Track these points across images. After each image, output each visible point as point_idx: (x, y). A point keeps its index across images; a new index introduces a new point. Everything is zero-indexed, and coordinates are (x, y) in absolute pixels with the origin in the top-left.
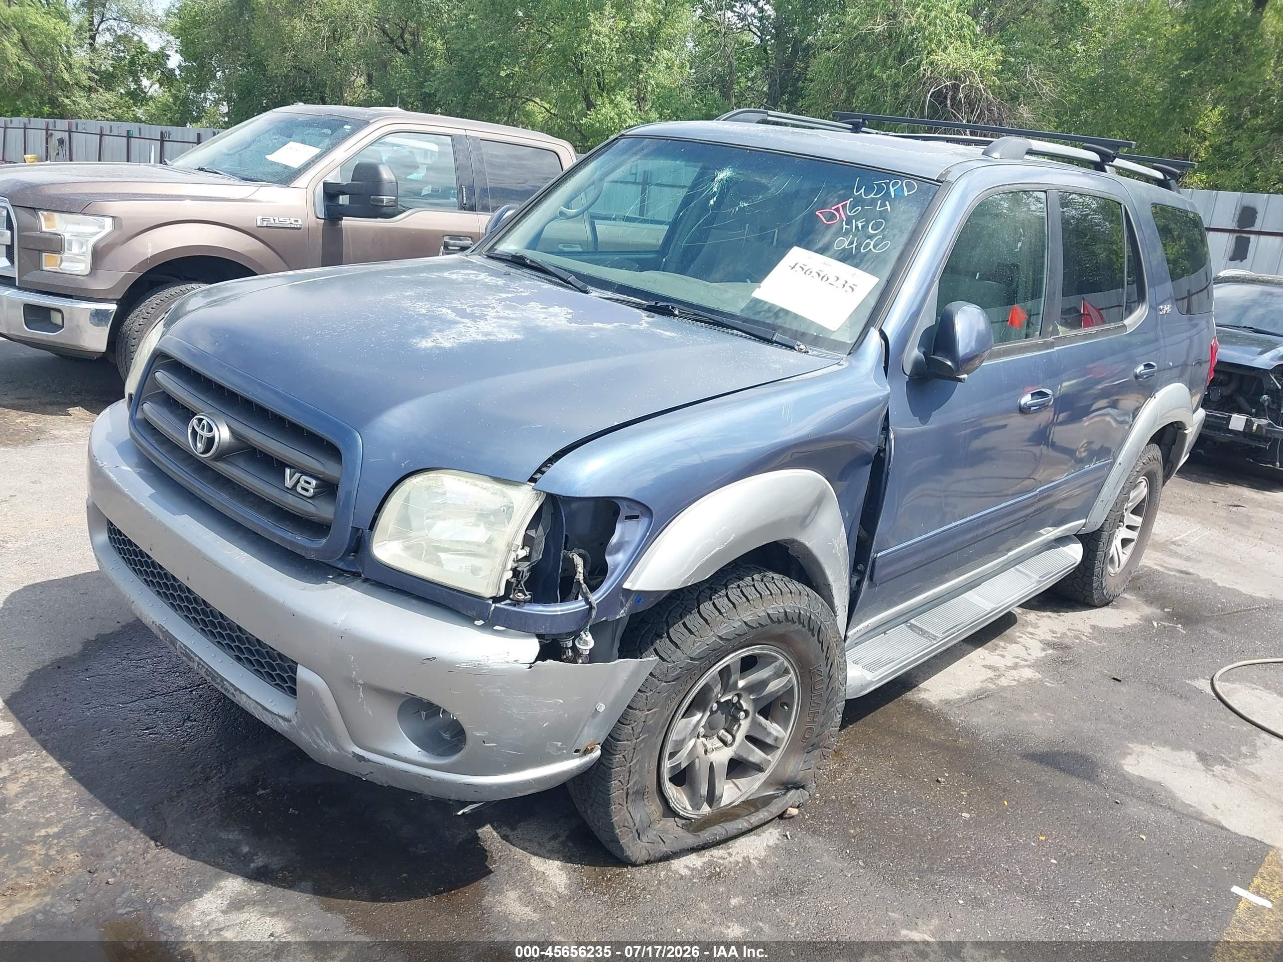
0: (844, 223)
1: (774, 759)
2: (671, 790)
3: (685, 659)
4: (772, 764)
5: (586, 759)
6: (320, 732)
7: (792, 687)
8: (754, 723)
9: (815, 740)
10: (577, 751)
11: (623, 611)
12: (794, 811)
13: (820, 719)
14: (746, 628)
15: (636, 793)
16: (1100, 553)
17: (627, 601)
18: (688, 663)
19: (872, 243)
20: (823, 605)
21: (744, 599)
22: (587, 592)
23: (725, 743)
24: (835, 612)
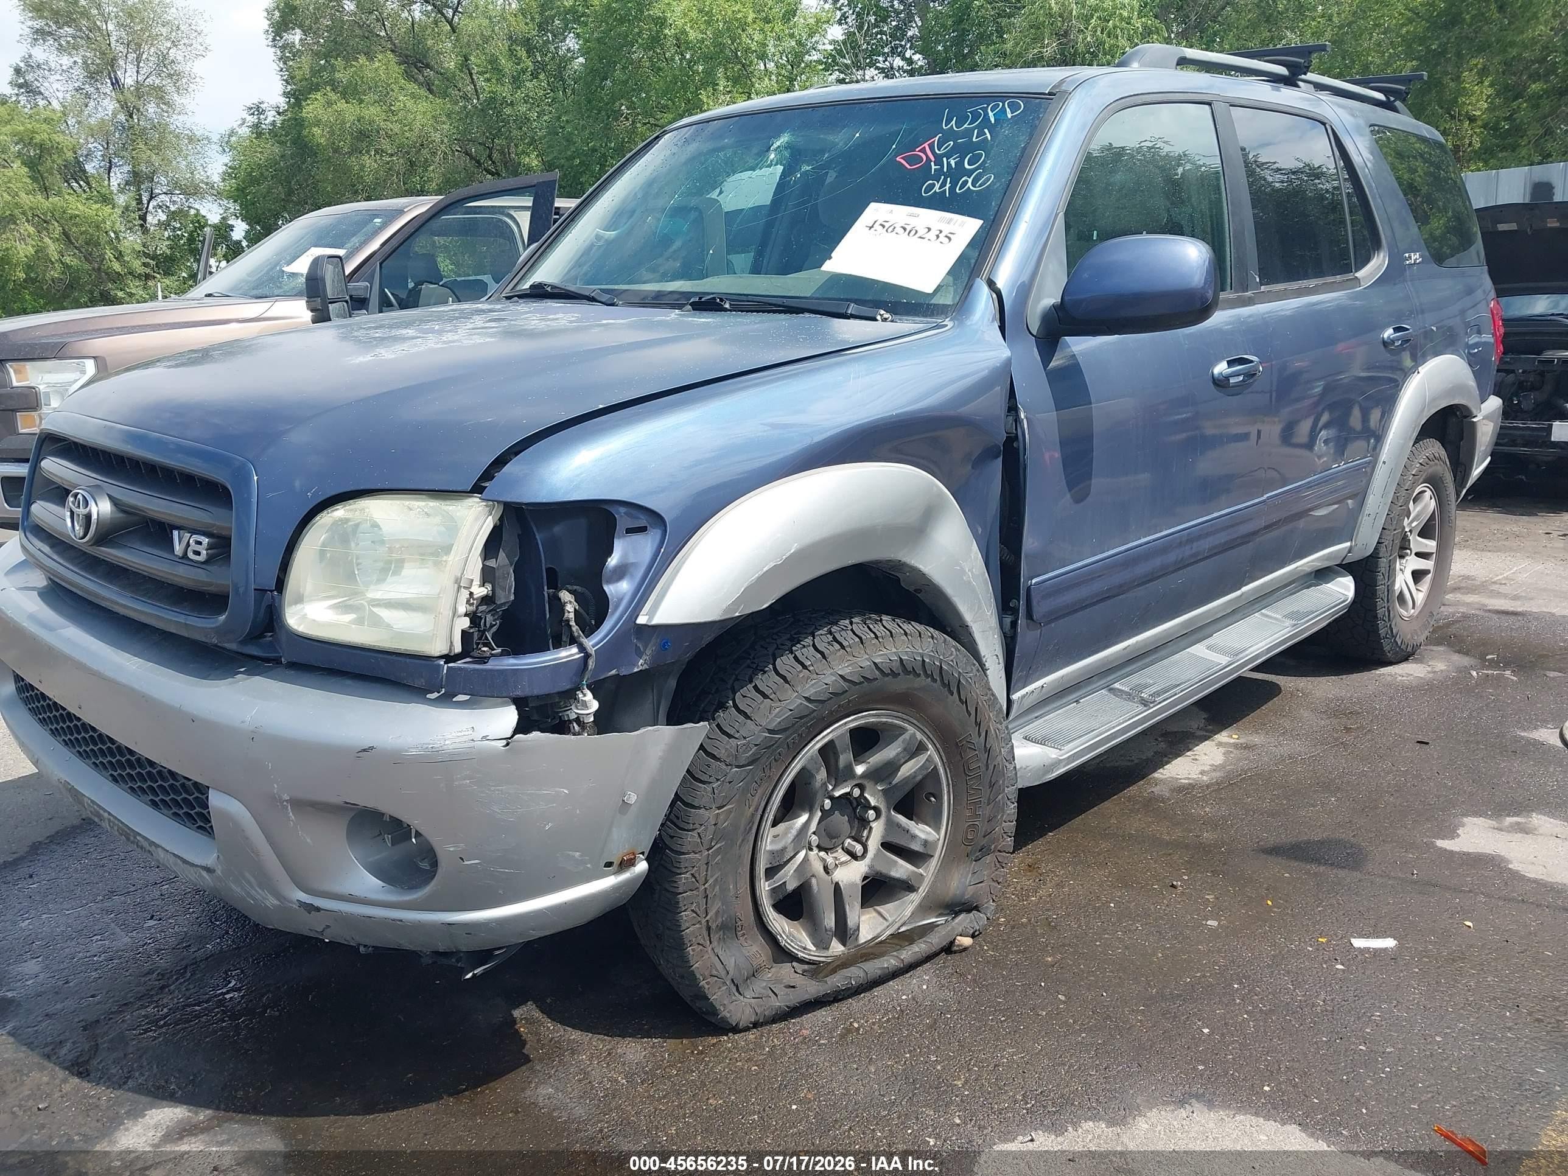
0: (932, 164)
1: (929, 871)
2: (778, 923)
3: (760, 731)
4: (927, 880)
5: (625, 876)
6: (252, 880)
7: (935, 768)
8: (891, 824)
9: (984, 841)
10: (609, 864)
11: (641, 661)
12: (967, 941)
13: (986, 811)
14: (845, 685)
15: (723, 927)
16: (1381, 589)
17: (645, 648)
18: (766, 737)
19: (970, 181)
20: (957, 650)
21: (837, 646)
22: (579, 636)
23: (854, 856)
24: (982, 665)
